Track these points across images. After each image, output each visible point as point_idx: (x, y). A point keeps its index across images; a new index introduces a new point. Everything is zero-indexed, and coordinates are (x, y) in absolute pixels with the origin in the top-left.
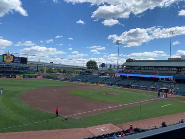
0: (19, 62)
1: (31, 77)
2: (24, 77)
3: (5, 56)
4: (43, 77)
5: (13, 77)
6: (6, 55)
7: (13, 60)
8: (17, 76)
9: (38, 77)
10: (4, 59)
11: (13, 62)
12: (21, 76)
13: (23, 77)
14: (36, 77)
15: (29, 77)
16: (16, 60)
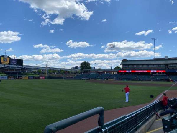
0: (16, 64)
2: (29, 78)
3: (2, 58)
4: (45, 78)
7: (10, 61)
8: (23, 77)
9: (41, 78)
11: (10, 64)
12: (26, 77)
14: (39, 78)
15: (34, 78)
16: (13, 62)
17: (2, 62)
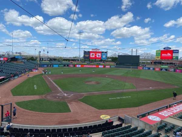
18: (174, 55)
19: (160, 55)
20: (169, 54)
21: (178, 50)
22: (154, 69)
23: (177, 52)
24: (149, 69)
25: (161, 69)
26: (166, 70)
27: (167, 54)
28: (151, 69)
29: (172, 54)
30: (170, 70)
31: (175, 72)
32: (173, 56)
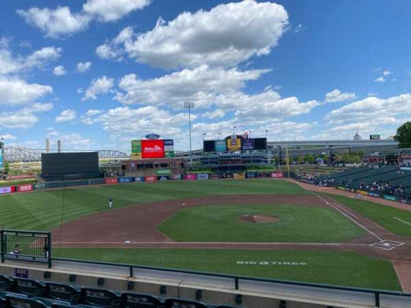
0: (251, 147)
1: (260, 176)
2: (246, 177)
3: (229, 141)
4: (285, 175)
5: (228, 176)
6: (229, 137)
7: (242, 145)
8: (235, 175)
9: (274, 175)
10: (227, 144)
11: (241, 149)
12: (241, 175)
13: (244, 176)
14: (269, 175)
15: (257, 175)
16: (247, 145)
17: (229, 147)
18: (166, 148)
19: (140, 149)
20: (157, 148)
21: (172, 140)
22: (144, 179)
23: (170, 142)
24: (133, 179)
25: (159, 178)
26: (168, 178)
27: (153, 147)
28: (138, 179)
29: (163, 148)
30: (175, 178)
31: (185, 179)
32: (165, 150)
